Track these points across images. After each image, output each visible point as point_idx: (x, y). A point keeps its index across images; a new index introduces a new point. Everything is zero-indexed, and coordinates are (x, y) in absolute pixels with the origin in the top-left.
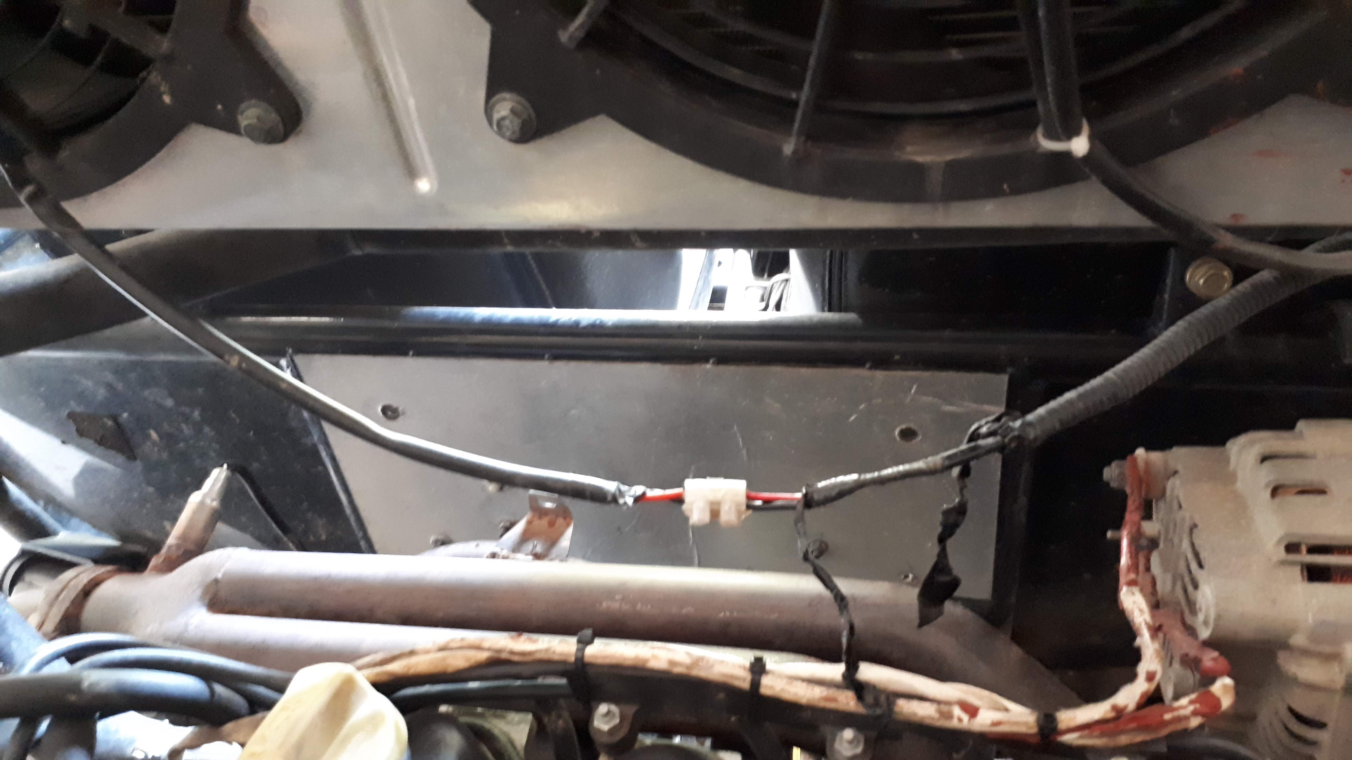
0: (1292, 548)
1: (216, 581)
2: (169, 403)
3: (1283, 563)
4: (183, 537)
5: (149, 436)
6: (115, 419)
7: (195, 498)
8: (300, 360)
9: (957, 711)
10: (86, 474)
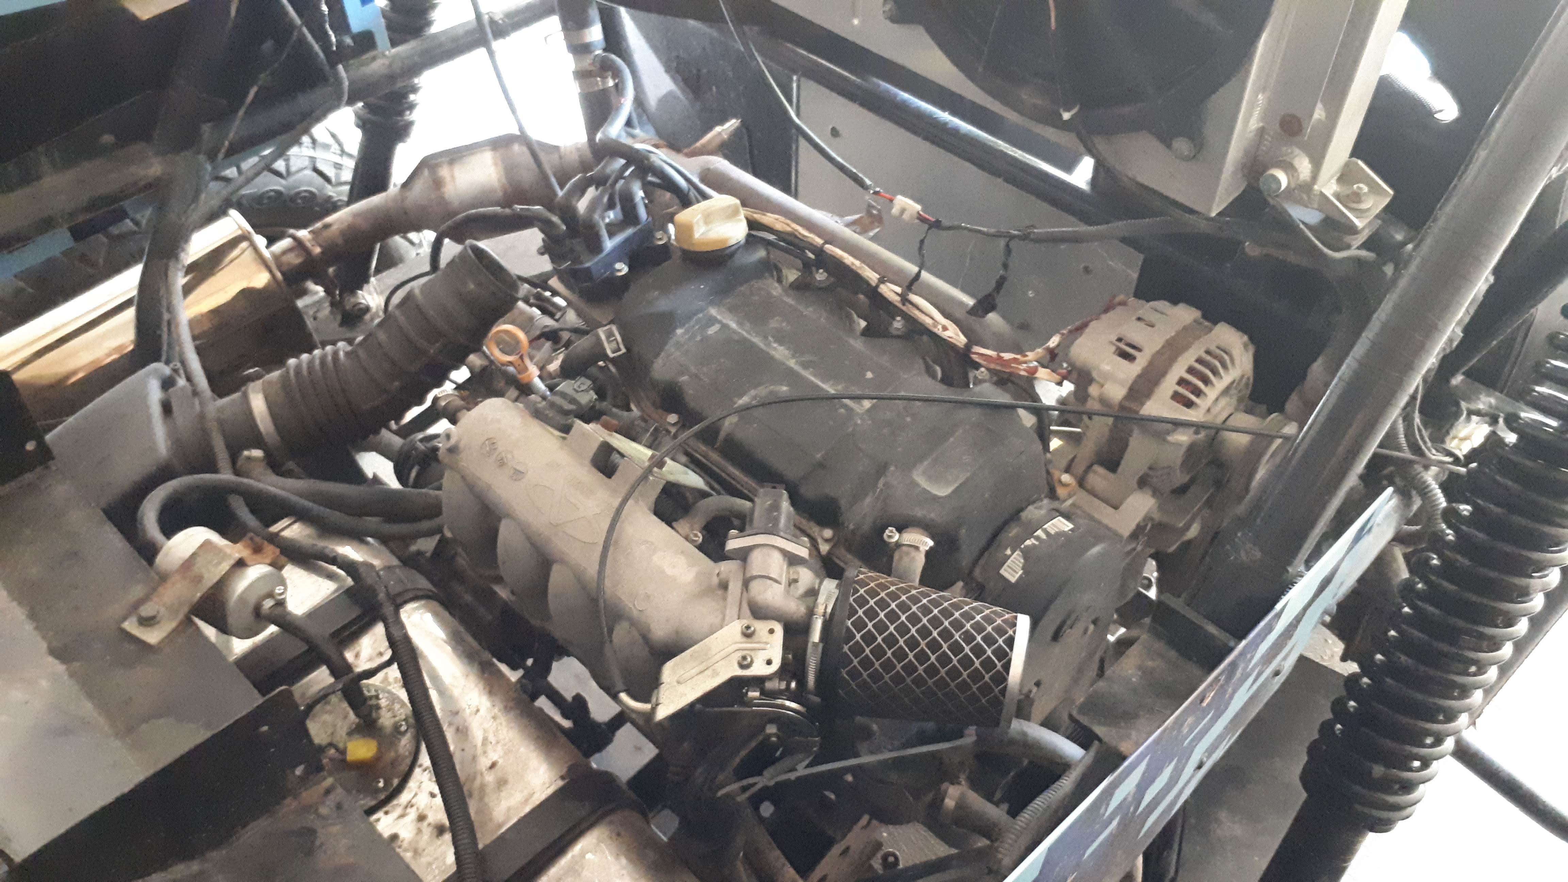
0: (1120, 340)
1: (709, 169)
2: (730, 74)
3: (1111, 343)
4: (703, 146)
5: (711, 89)
6: (699, 70)
7: (718, 129)
8: (803, 80)
9: (940, 327)
10: (669, 95)
